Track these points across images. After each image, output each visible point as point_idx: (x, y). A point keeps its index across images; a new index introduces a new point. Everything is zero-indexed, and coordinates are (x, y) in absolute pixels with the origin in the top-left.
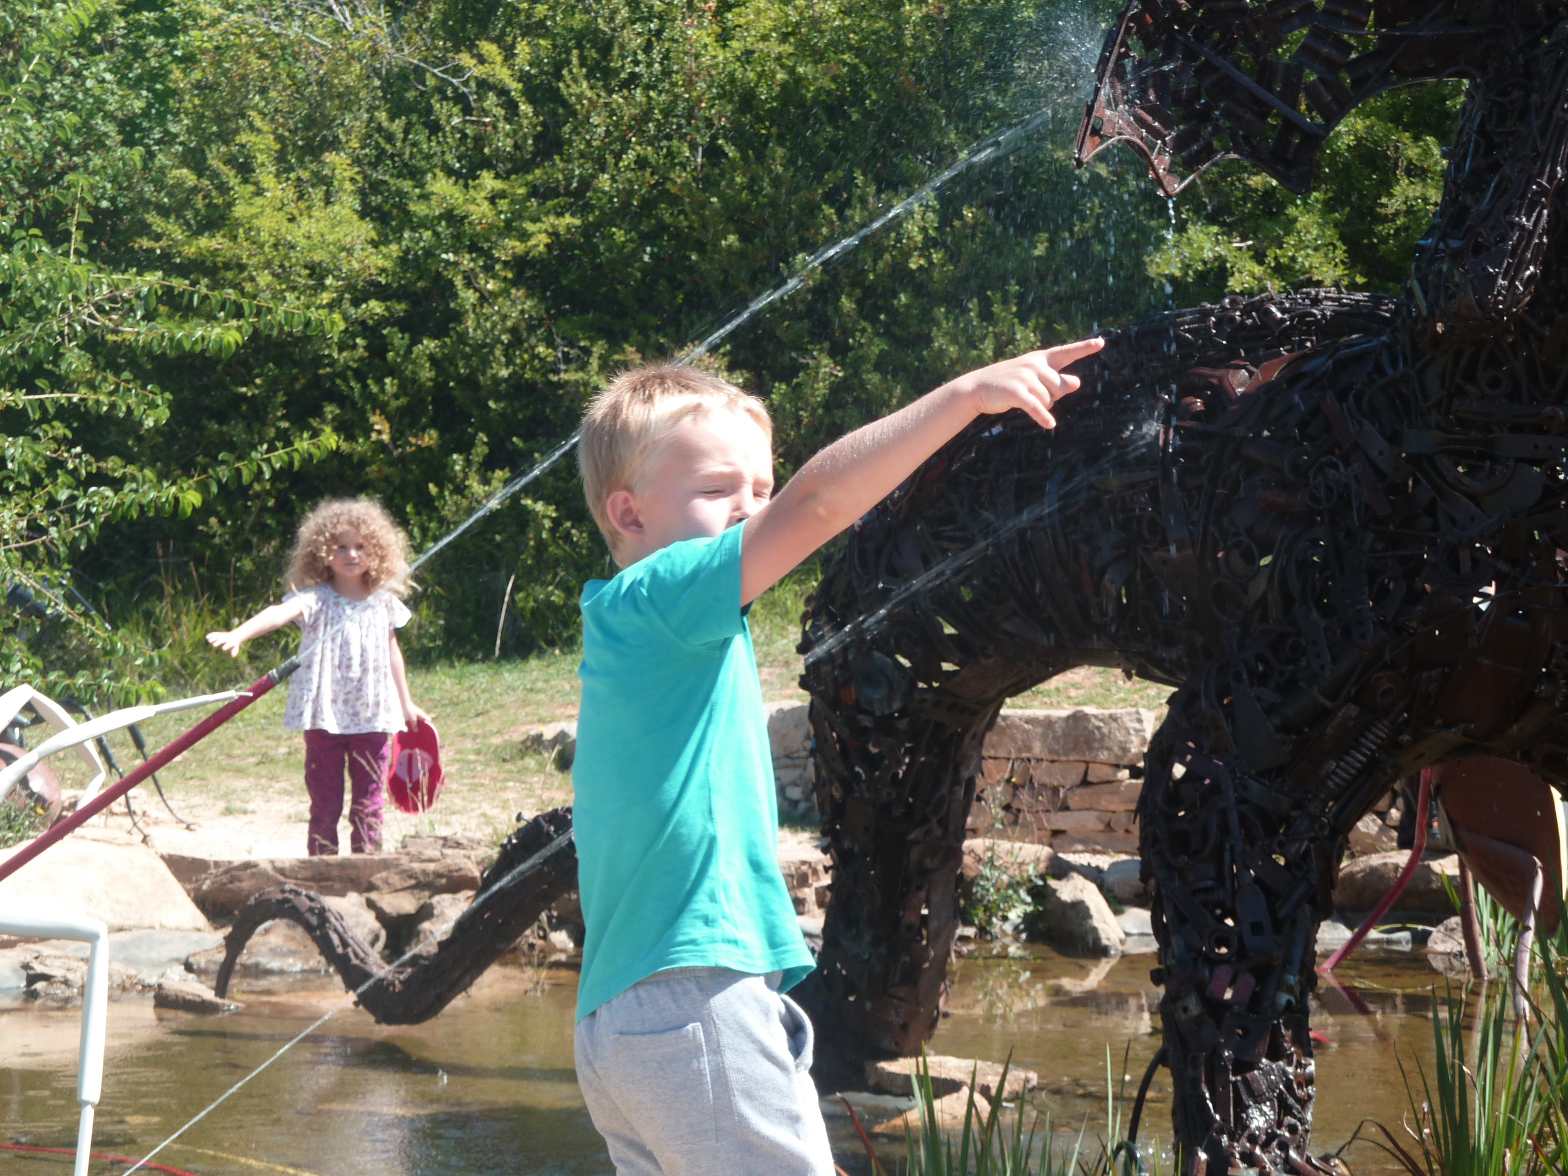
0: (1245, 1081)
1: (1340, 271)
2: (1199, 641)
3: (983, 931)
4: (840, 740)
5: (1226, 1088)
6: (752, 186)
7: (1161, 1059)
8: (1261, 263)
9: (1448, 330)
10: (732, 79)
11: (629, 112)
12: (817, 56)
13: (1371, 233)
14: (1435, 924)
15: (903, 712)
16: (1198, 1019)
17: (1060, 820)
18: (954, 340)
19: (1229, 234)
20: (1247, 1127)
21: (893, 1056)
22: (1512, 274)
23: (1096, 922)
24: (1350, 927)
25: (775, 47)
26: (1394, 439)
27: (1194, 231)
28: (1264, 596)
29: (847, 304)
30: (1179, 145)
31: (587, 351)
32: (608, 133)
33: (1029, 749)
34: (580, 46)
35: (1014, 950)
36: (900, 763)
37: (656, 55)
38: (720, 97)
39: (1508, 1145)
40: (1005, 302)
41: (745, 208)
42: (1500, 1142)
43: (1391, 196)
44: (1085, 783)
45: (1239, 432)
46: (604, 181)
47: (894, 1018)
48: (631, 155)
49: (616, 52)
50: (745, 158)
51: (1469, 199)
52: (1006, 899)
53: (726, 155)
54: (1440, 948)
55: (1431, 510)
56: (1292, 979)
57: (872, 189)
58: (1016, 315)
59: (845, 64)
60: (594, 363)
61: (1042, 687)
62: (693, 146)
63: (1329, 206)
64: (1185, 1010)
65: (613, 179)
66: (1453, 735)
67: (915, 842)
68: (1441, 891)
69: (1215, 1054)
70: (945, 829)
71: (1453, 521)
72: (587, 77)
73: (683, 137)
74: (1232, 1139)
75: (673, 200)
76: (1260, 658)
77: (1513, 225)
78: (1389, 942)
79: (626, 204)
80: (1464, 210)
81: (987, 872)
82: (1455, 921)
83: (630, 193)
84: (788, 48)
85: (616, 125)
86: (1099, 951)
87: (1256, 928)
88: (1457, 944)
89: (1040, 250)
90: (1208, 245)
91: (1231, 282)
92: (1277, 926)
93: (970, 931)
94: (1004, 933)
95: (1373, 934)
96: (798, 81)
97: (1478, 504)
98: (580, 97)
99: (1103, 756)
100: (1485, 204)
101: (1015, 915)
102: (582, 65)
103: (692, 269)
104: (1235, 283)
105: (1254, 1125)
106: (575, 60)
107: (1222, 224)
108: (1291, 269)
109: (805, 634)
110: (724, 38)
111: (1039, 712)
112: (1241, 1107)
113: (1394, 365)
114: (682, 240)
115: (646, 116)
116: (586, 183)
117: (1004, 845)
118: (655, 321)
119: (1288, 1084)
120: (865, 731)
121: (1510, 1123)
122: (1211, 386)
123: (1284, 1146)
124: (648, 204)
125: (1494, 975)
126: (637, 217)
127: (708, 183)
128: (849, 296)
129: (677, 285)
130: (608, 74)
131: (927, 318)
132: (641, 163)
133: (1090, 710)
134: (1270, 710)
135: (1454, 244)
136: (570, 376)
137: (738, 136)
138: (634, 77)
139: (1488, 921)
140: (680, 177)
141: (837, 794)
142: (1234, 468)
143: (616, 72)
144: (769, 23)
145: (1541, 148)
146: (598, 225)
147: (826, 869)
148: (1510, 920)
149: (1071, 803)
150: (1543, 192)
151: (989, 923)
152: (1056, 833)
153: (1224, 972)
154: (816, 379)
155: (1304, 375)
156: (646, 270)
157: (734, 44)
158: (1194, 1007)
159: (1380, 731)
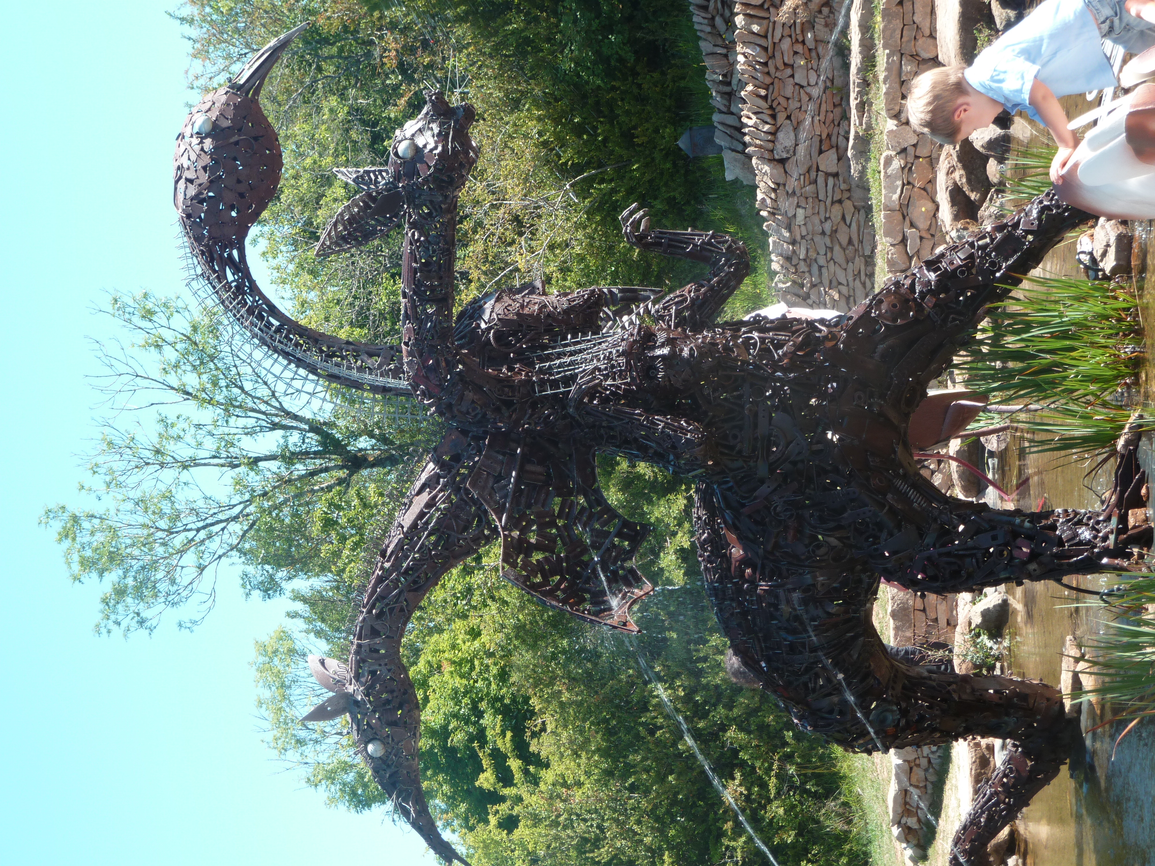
0: (1067, 541)
1: (680, 497)
2: (859, 567)
3: (997, 659)
4: (912, 734)
5: (1071, 550)
6: (647, 771)
7: (1059, 581)
8: (677, 533)
9: (711, 459)
10: (598, 781)
11: (615, 829)
12: (587, 741)
13: (662, 483)
14: (984, 448)
15: (898, 704)
16: (1040, 564)
17: (943, 622)
18: (717, 674)
19: (664, 548)
20: (1090, 541)
21: (1062, 705)
22: (685, 431)
23: (991, 606)
24: (987, 487)
25: (583, 760)
26: (762, 481)
27: (663, 564)
28: (836, 538)
29: (701, 725)
30: (629, 585)
31: (728, 847)
32: (625, 839)
33: (910, 638)
34: (585, 852)
35: (1006, 643)
36: (922, 705)
37: (588, 817)
38: (606, 786)
39: (1092, 418)
40: (697, 651)
41: (658, 773)
42: (1089, 422)
43: (645, 474)
44: (924, 610)
45: (761, 552)
46: (647, 840)
47: (1044, 704)
48: (635, 827)
49: (587, 835)
50: (635, 773)
51: (651, 451)
52: (982, 648)
53: (633, 783)
54: (995, 445)
55: (794, 463)
56: (1018, 521)
57: (648, 714)
58: (704, 645)
59: (590, 728)
60: (732, 844)
61: (878, 631)
62: (630, 798)
63: (650, 502)
64: (1035, 570)
65: (646, 836)
66: (899, 449)
67: (960, 698)
68: (969, 446)
69: (1056, 556)
70: (953, 683)
71: (799, 453)
72: (599, 849)
73: (626, 803)
74: (1095, 547)
75: (655, 807)
76: (867, 540)
77: (662, 432)
78: (994, 468)
79: (658, 830)
80: (656, 453)
81: (969, 658)
82: (982, 439)
83: (653, 828)
84: (584, 755)
85: (621, 835)
86: (1005, 602)
87: (994, 538)
88: (993, 438)
89: (675, 635)
90: (669, 557)
91: (686, 546)
92: (993, 528)
93: (998, 665)
94: (998, 649)
95: (990, 476)
96: (598, 750)
97: (791, 442)
98: (608, 852)
99: (911, 602)
100: (654, 445)
101: (989, 643)
102: (593, 852)
103: (687, 797)
104: (686, 545)
105: (1088, 537)
106: (591, 855)
107: (659, 552)
108: (679, 520)
109: (862, 752)
110: (579, 784)
111: (892, 633)
112: (1080, 543)
113: (728, 482)
114: (674, 802)
115: (616, 820)
116: (649, 849)
117: (956, 650)
118: (712, 815)
119: (1068, 521)
120: (907, 722)
121: (1081, 417)
122: (740, 565)
123: (1098, 523)
124: (657, 819)
125: (1007, 420)
126: (663, 824)
127: (647, 792)
128: (697, 723)
129: (694, 804)
130: (597, 839)
131: (706, 688)
132: (639, 822)
133: (889, 610)
134: (891, 534)
135: (671, 457)
136: (739, 855)
137: (624, 777)
138: (599, 827)
139: (982, 424)
140: (644, 804)
141: (938, 735)
142: (778, 554)
143: (596, 835)
144: (572, 763)
145: (627, 420)
146: (668, 843)
147: (974, 739)
148: (981, 414)
149: (934, 617)
150: (647, 418)
151: (994, 656)
152: (948, 624)
153: (1016, 553)
154: (737, 738)
155: (734, 524)
156: (688, 820)
157: (582, 779)
158: (1032, 566)
159: (899, 483)
